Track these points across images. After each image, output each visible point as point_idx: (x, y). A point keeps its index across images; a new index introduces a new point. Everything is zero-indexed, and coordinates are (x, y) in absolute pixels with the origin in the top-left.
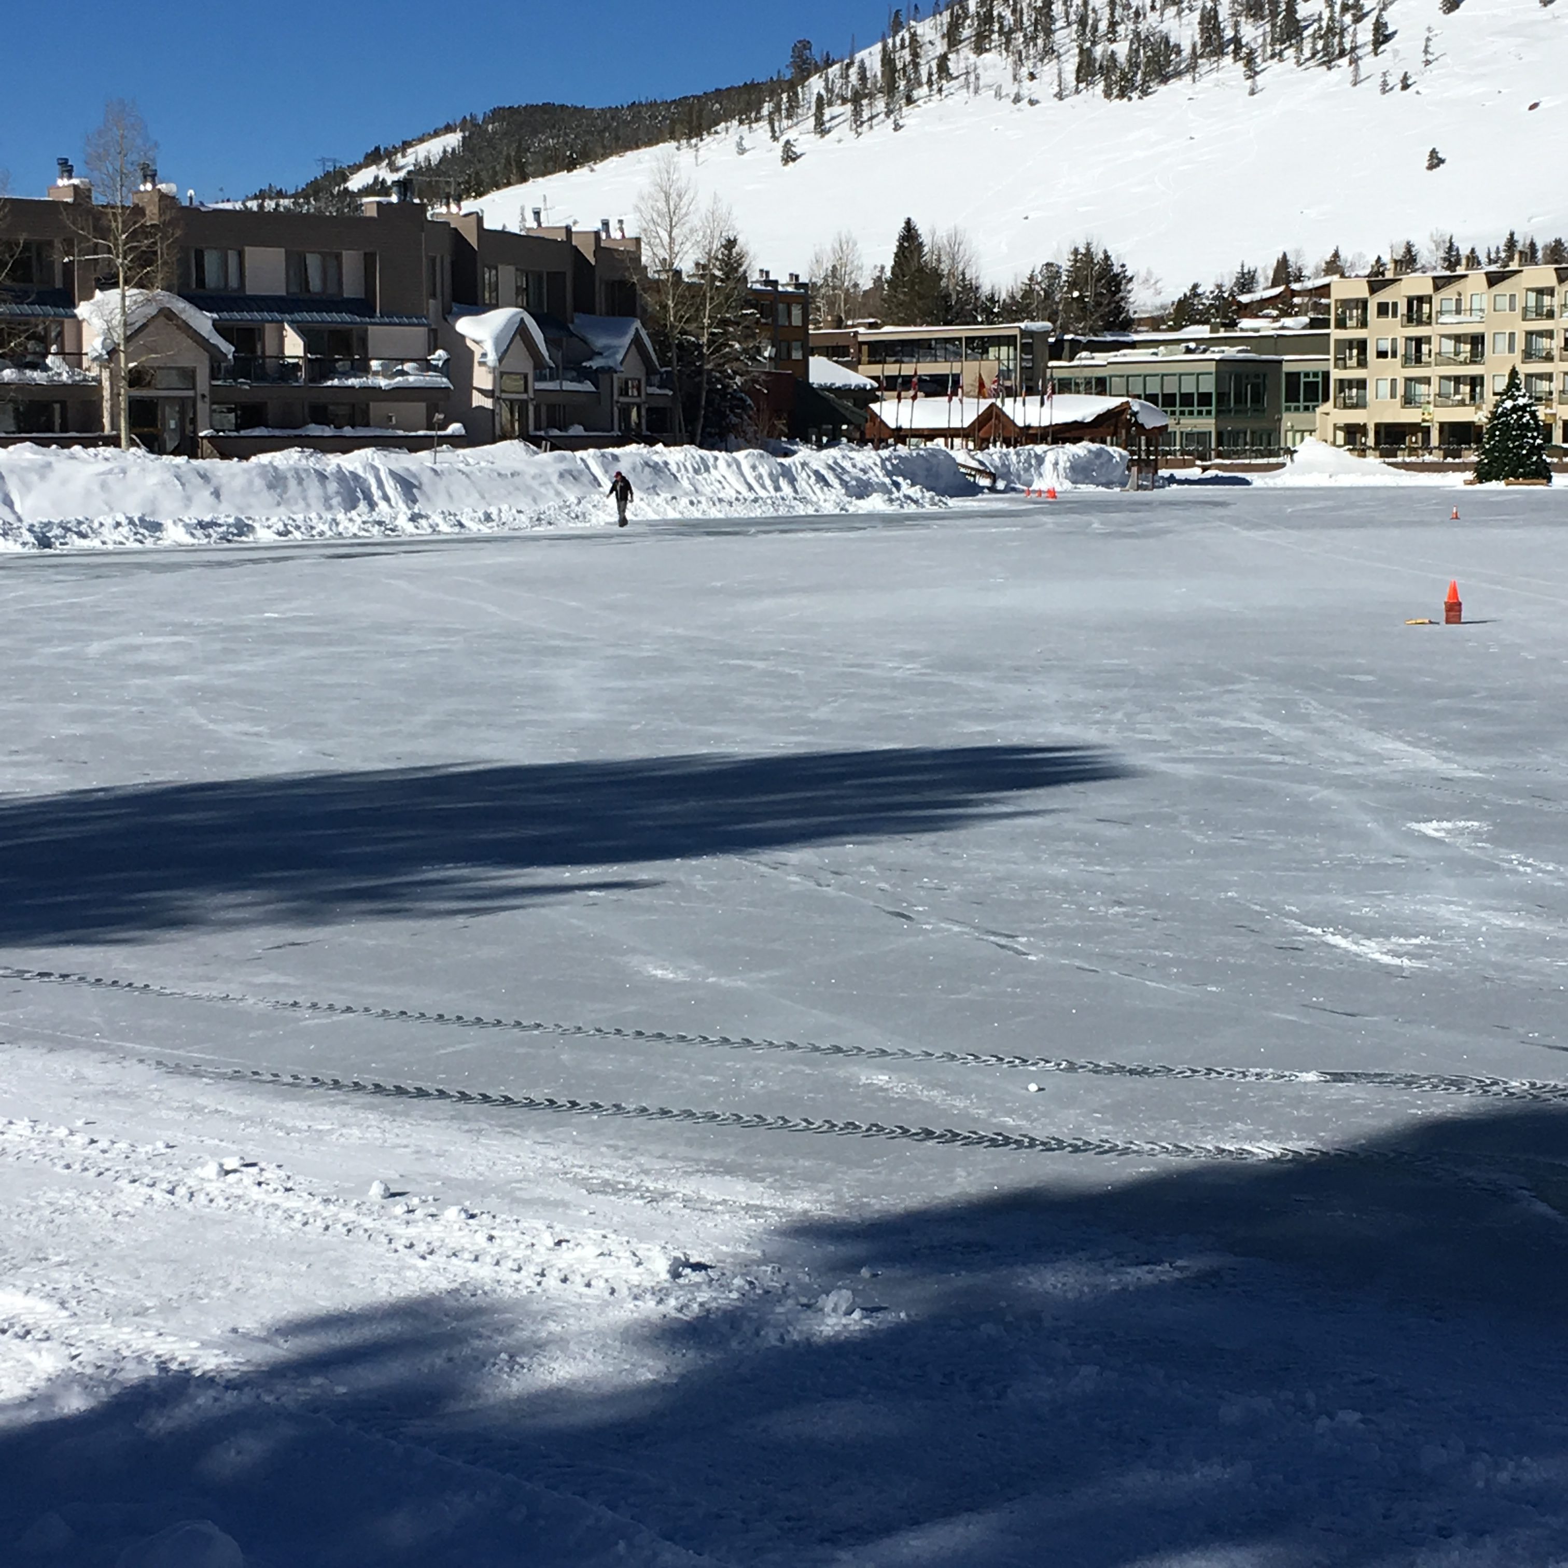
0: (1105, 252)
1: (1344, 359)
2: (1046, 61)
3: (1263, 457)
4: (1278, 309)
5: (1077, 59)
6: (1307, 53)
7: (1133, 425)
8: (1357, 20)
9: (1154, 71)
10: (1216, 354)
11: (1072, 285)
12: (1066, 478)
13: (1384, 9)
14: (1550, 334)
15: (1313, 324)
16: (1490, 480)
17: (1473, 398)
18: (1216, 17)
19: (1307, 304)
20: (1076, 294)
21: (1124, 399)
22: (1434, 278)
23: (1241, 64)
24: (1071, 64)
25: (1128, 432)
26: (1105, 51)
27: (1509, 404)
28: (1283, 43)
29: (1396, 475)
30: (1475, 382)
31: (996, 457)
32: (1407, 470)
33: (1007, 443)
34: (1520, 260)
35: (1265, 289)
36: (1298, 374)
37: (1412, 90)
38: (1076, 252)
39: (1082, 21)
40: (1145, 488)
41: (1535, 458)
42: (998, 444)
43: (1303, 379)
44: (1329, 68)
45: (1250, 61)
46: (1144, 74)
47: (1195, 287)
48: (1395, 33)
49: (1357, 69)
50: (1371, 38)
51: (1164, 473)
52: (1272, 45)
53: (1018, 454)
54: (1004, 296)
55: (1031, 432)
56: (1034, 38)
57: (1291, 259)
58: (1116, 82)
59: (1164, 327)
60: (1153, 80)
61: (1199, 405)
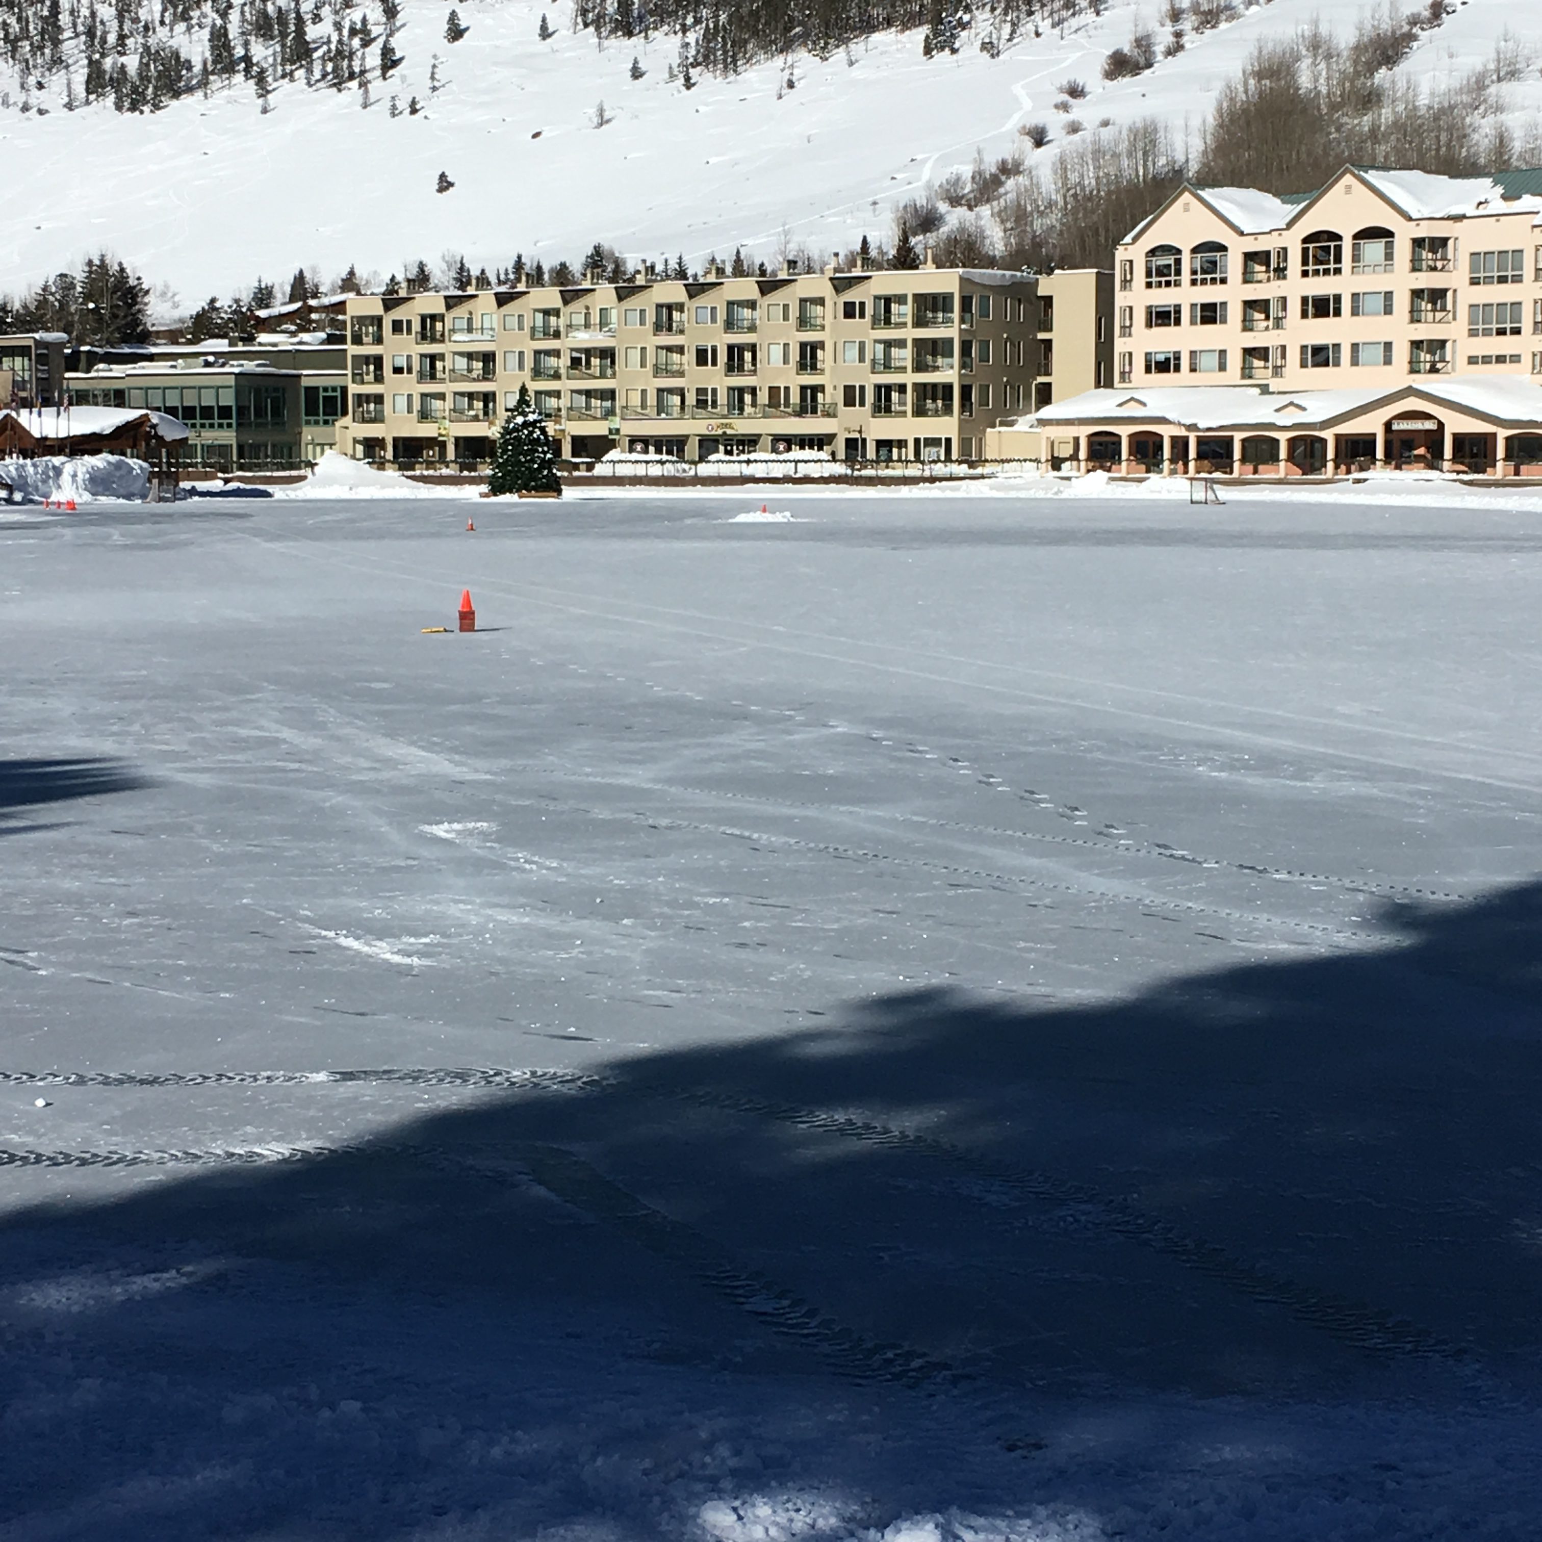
0: (120, 264)
1: (361, 375)
2: (54, 70)
3: (284, 469)
4: (297, 325)
5: (86, 70)
6: (317, 74)
7: (153, 437)
8: (366, 44)
9: (166, 86)
10: (234, 367)
11: (88, 297)
12: (85, 489)
13: (391, 35)
14: (557, 353)
15: (331, 339)
16: (504, 493)
17: (486, 413)
18: (226, 35)
19: (324, 320)
20: (91, 306)
21: (144, 412)
22: (446, 297)
23: (252, 82)
24: (80, 75)
25: (148, 444)
26: (115, 63)
27: (520, 420)
28: (293, 63)
29: (413, 488)
30: (488, 398)
31: (12, 468)
32: (425, 482)
33: (25, 454)
34: (527, 282)
35: (284, 304)
36: (317, 388)
37: (420, 114)
38: (90, 263)
39: (90, 33)
40: (166, 500)
41: (545, 472)
42: (14, 455)
43: (322, 394)
44: (340, 90)
45: (261, 79)
46: (155, 88)
47: (213, 301)
48: (402, 59)
49: (366, 92)
50: (379, 62)
51: (185, 485)
52: (283, 65)
53: (35, 466)
54: (17, 306)
55: (48, 443)
56: (41, 48)
57: (308, 275)
58: (127, 95)
59: (183, 340)
60: (164, 95)
61: (219, 418)
